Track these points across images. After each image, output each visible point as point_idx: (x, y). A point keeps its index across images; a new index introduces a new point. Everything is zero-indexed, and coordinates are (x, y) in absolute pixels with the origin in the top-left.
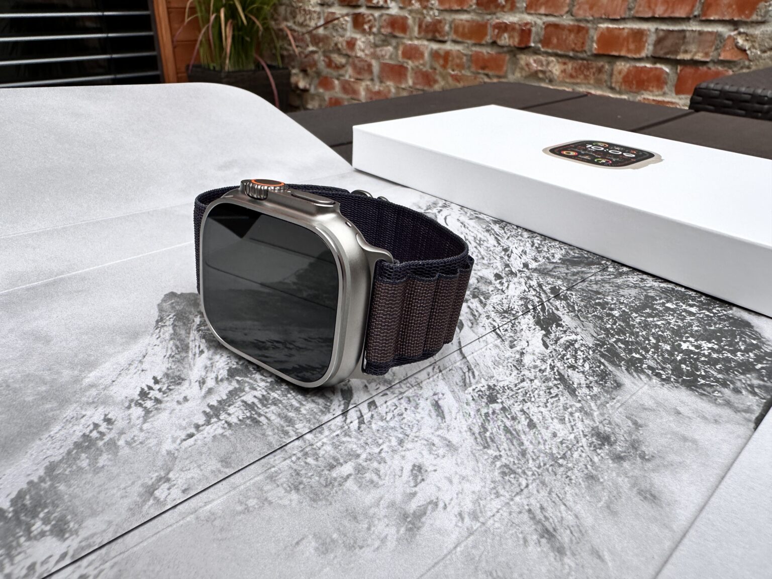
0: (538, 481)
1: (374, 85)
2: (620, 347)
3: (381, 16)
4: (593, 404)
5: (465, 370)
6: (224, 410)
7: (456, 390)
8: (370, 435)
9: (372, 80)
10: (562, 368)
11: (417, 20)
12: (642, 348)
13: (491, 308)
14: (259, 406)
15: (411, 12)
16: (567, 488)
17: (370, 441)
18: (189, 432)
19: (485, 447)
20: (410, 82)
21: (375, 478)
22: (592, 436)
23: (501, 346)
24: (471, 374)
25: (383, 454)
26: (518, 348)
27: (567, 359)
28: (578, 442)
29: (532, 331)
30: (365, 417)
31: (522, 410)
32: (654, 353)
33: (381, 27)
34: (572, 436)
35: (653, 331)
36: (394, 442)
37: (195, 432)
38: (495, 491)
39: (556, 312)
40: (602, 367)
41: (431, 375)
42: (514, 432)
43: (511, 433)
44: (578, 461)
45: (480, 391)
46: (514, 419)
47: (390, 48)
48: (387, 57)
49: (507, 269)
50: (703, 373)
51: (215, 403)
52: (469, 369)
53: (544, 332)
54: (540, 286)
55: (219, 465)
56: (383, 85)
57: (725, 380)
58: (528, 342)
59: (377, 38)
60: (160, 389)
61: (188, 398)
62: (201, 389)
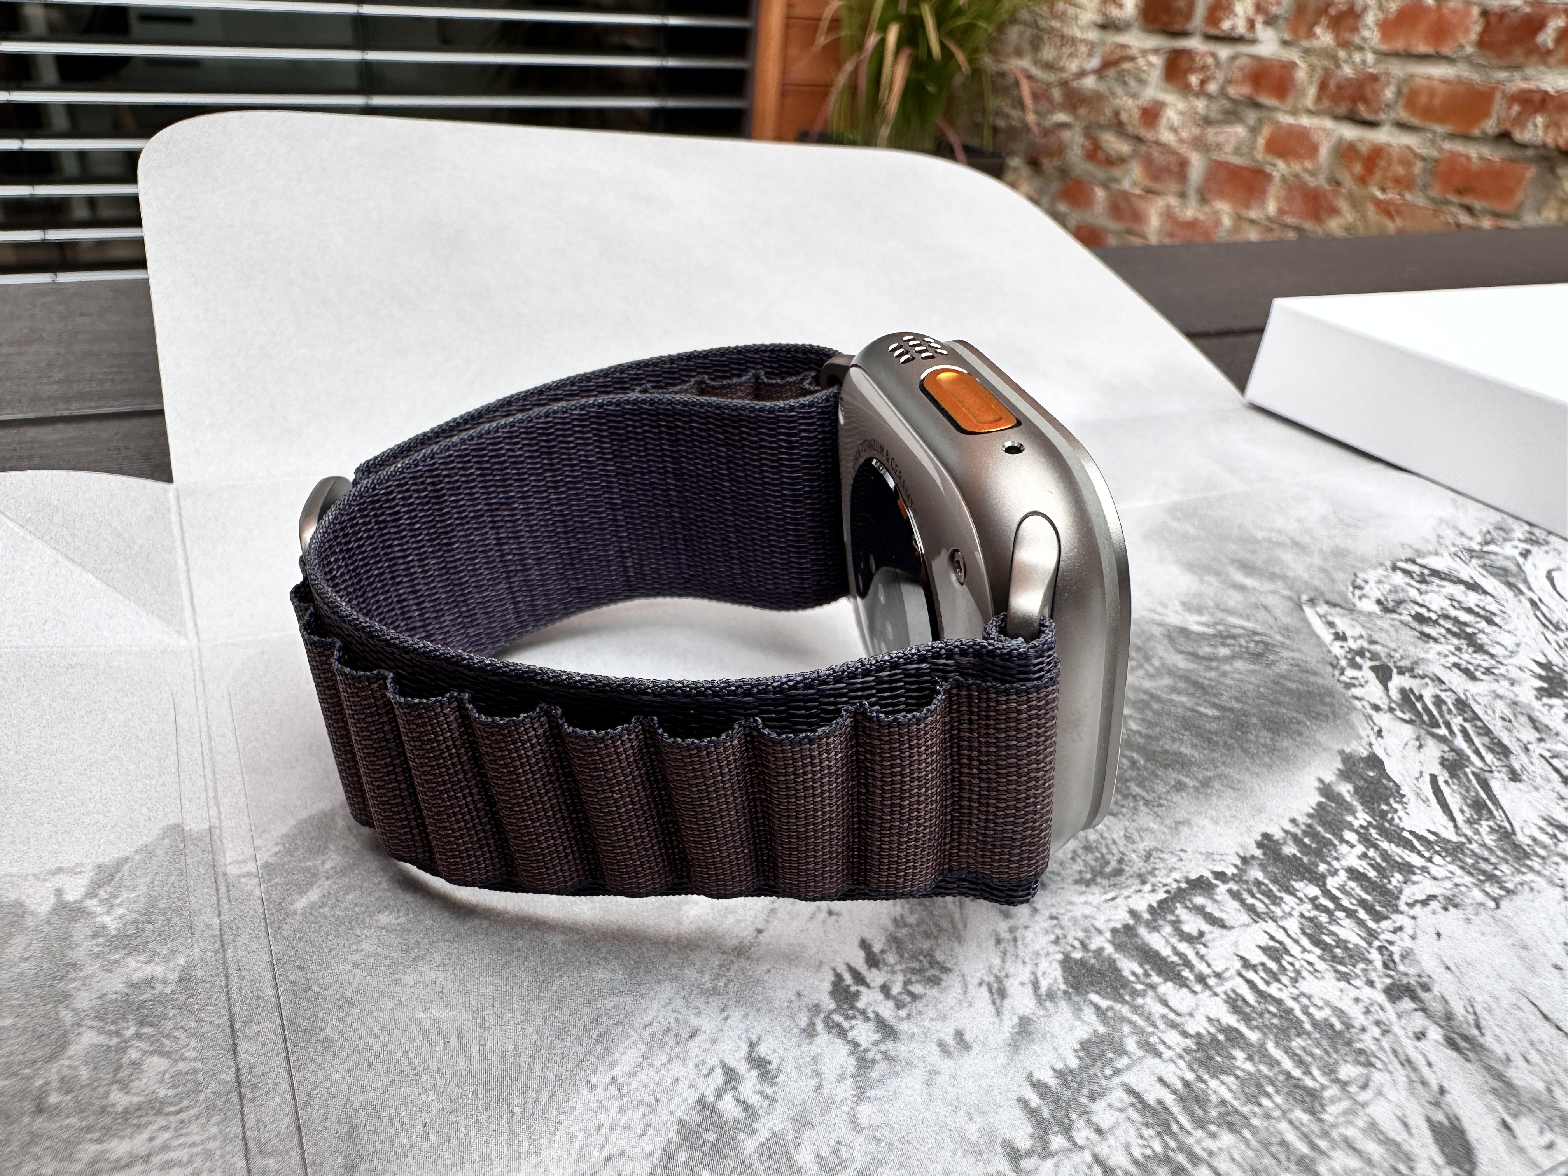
1: (1184, 206)
3: (1233, 58)
9: (1183, 195)
11: (1319, 73)
15: (1307, 52)
20: (1272, 208)
33: (1229, 81)
47: (1240, 131)
48: (1229, 148)
51: (1047, 1077)
56: (1207, 209)
59: (1215, 106)
60: (885, 989)
61: (967, 1037)
62: (998, 1013)
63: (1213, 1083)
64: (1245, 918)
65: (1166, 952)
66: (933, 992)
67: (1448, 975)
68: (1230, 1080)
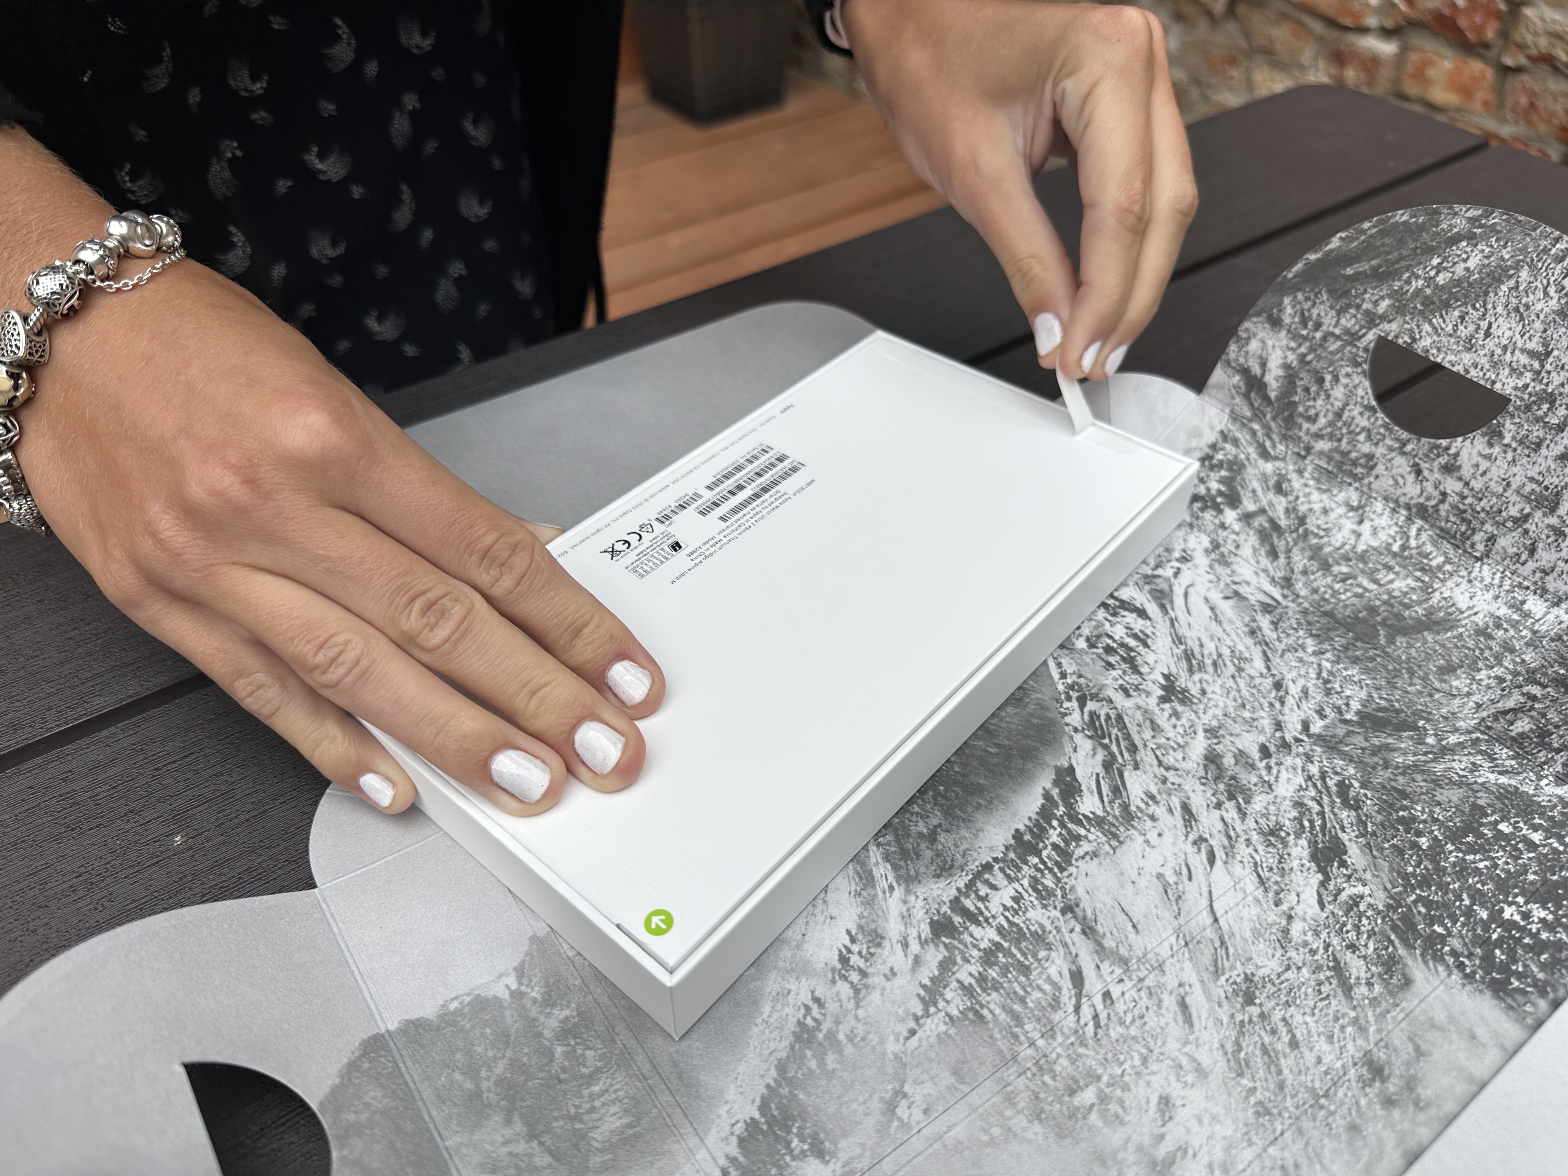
0: (1294, 1128)
2: (1419, 912)
4: (1370, 1014)
5: (1218, 944)
6: (942, 995)
7: (1206, 980)
8: (1109, 1046)
10: (1339, 948)
12: (1449, 917)
13: (1253, 825)
14: (978, 990)
16: (1326, 1141)
17: (1110, 1056)
18: (909, 1027)
19: (1238, 1075)
21: (1120, 1111)
22: (1363, 1066)
23: (1263, 901)
24: (1223, 952)
25: (1126, 1078)
26: (1285, 907)
27: (1347, 932)
28: (1345, 1074)
29: (1305, 874)
30: (1101, 1016)
31: (1284, 1019)
32: (1463, 925)
34: (1339, 1064)
35: (1470, 881)
36: (1137, 1062)
37: (917, 1028)
38: (1246, 1138)
39: (1339, 832)
40: (1391, 949)
41: (1175, 949)
42: (1272, 1054)
43: (1270, 1057)
44: (1342, 1103)
45: (1235, 983)
46: (1274, 1032)
49: (1278, 734)
50: (1520, 969)
51: (927, 982)
52: (1223, 943)
53: (1320, 876)
54: (1323, 776)
55: (952, 1080)
57: (1546, 983)
58: (1298, 895)
60: (860, 953)
61: (895, 969)
62: (906, 956)
63: (990, 971)
64: (1006, 882)
65: (972, 908)
66: (879, 951)
67: (1088, 897)
68: (996, 968)
